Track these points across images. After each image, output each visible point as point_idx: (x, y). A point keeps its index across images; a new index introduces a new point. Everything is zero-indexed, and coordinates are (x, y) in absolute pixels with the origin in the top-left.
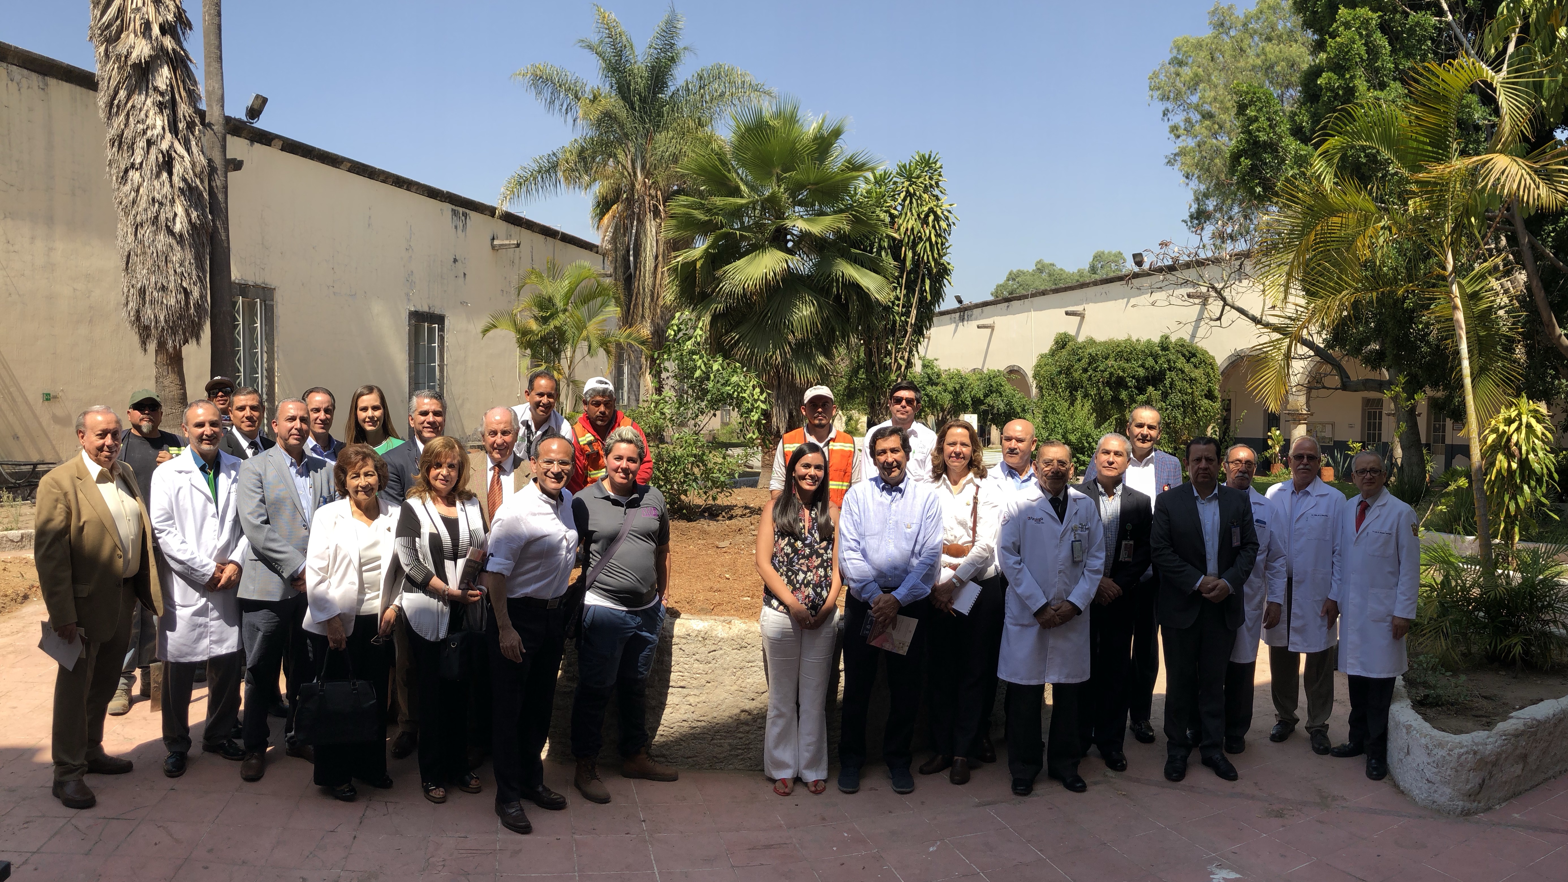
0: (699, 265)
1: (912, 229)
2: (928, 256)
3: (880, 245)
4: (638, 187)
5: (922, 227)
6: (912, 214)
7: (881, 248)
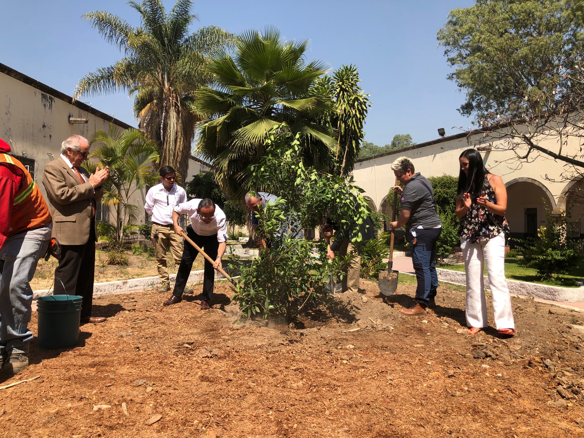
0: (218, 129)
1: (345, 109)
2: (354, 126)
3: (325, 120)
4: (165, 91)
5: (351, 109)
6: (344, 101)
7: (326, 122)
